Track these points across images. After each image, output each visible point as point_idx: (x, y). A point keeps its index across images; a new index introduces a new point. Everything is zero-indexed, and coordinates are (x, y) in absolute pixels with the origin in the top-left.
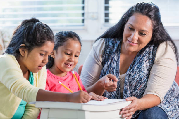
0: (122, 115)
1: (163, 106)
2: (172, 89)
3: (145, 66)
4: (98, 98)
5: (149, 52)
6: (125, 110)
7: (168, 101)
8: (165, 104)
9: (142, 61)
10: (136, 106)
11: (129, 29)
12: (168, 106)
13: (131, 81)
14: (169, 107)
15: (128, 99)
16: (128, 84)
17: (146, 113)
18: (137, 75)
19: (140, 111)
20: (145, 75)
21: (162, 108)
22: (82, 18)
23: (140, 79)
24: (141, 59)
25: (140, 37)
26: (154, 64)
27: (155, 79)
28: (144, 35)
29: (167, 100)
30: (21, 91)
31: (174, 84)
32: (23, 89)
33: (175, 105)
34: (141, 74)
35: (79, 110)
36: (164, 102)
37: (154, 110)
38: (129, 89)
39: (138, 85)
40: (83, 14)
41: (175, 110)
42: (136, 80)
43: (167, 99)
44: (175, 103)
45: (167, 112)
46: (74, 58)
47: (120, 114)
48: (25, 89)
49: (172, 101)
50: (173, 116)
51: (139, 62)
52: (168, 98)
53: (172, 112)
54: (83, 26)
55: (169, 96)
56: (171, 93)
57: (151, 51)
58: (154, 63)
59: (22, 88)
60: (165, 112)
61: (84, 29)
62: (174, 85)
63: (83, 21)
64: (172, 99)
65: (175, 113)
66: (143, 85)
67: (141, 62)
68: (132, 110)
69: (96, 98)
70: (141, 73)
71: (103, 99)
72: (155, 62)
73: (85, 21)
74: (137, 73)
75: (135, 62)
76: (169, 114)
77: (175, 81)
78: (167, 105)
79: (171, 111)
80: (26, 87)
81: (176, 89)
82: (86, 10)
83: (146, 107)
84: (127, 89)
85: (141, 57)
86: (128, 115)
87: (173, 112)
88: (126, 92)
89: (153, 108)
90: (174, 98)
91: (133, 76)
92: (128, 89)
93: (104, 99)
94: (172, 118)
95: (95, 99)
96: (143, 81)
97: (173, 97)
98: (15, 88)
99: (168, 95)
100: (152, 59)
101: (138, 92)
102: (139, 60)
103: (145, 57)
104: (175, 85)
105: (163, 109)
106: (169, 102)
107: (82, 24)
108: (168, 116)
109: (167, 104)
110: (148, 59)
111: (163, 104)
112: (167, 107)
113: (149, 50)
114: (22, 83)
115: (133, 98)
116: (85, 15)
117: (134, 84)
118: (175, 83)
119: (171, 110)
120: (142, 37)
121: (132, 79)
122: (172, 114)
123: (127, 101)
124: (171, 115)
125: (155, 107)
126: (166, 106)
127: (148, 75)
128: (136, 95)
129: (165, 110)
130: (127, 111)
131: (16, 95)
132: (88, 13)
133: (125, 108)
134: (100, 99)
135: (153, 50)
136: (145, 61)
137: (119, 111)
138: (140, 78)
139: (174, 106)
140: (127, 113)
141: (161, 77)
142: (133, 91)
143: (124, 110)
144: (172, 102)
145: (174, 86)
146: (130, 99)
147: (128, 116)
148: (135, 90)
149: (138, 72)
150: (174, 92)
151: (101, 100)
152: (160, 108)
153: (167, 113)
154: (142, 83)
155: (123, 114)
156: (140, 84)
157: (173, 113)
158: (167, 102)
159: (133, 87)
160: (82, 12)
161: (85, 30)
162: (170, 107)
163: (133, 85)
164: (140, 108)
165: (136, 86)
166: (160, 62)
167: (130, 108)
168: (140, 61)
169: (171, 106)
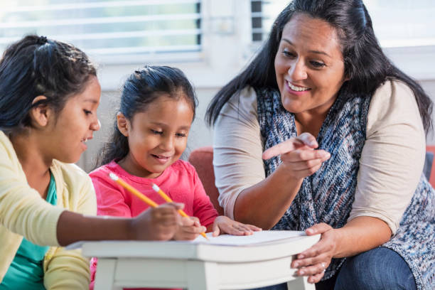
0: (296, 270)
1: (400, 245)
2: (420, 200)
3: (346, 147)
4: (238, 229)
5: (352, 113)
6: (306, 257)
7: (411, 232)
8: (404, 240)
9: (339, 135)
10: (332, 247)
11: (284, 54)
12: (412, 244)
13: (317, 189)
14: (415, 246)
15: (310, 230)
16: (310, 197)
17: (357, 265)
18: (329, 173)
19: (343, 258)
20: (348, 169)
21: (397, 249)
22: (195, 32)
23: (339, 183)
24: (335, 132)
25: (311, 72)
26: (367, 142)
27: (372, 179)
28: (321, 65)
29: (407, 230)
30: (19, 219)
31: (425, 189)
32: (22, 213)
33: (427, 241)
34: (339, 168)
35: (191, 260)
36: (402, 236)
37: (376, 257)
38: (313, 209)
39: (336, 197)
40: (198, 22)
41: (428, 253)
42: (329, 184)
43: (408, 227)
44: (429, 236)
45: (409, 258)
46: (173, 140)
47: (292, 266)
48: (27, 213)
49: (421, 231)
50: (425, 270)
51: (331, 139)
52: (411, 223)
53: (421, 259)
54: (199, 50)
55: (414, 218)
56: (419, 210)
57: (357, 108)
58: (366, 139)
59: (21, 211)
60: (403, 258)
61: (201, 60)
62: (424, 191)
63: (199, 38)
64: (422, 225)
65: (429, 262)
66: (345, 195)
67: (335, 138)
68: (322, 256)
69: (232, 230)
70: (338, 165)
71: (250, 233)
72: (367, 136)
73: (204, 40)
74: (329, 166)
75: (323, 141)
76: (414, 264)
77: (426, 181)
78: (409, 241)
79: (418, 258)
80: (30, 207)
81: (430, 200)
82: (205, 13)
83: (356, 248)
84: (308, 210)
85: (335, 126)
86: (313, 269)
87: (423, 259)
88: (306, 216)
89: (374, 251)
90: (425, 224)
91: (319, 177)
92: (311, 208)
93: (254, 232)
94: (423, 273)
95: (229, 232)
96: (345, 186)
97: (424, 221)
98: (4, 213)
99: (410, 216)
100: (362, 128)
101: (335, 215)
102: (330, 136)
103: (345, 126)
104: (428, 189)
105: (400, 252)
106: (414, 235)
107: (195, 47)
108: (411, 269)
109: (410, 239)
110: (353, 130)
111: (400, 239)
112: (410, 248)
113: (352, 108)
114: (19, 199)
115: (323, 227)
116: (204, 24)
117: (325, 195)
118: (427, 186)
119: (418, 255)
120: (316, 71)
121: (319, 184)
122: (422, 265)
123: (308, 234)
124: (420, 265)
125: (378, 247)
126: (405, 246)
127: (356, 168)
128: (333, 221)
129: (403, 255)
130: (309, 260)
131: (8, 227)
132: (211, 19)
133: (305, 253)
134: (243, 233)
135: (361, 105)
136: (346, 136)
137: (290, 260)
138: (338, 178)
139: (427, 244)
140: (310, 265)
141: (386, 172)
142: (323, 214)
143: (301, 256)
144: (422, 234)
145: (425, 194)
146: (316, 231)
147: (313, 273)
148: (327, 209)
149: (332, 163)
150: (425, 207)
151: (244, 235)
152: (391, 249)
153: (409, 262)
154: (345, 189)
155: (299, 267)
156: (340, 193)
157: (424, 261)
158: (408, 234)
159: (323, 203)
160: (195, 16)
161: (205, 62)
162: (417, 247)
163: (322, 197)
164: (338, 252)
165: (328, 201)
166: (380, 135)
167: (318, 253)
168: (334, 136)
169: (418, 245)
